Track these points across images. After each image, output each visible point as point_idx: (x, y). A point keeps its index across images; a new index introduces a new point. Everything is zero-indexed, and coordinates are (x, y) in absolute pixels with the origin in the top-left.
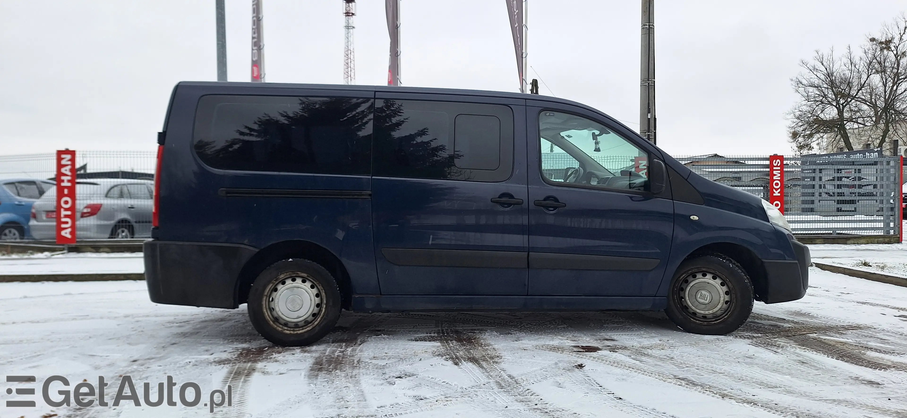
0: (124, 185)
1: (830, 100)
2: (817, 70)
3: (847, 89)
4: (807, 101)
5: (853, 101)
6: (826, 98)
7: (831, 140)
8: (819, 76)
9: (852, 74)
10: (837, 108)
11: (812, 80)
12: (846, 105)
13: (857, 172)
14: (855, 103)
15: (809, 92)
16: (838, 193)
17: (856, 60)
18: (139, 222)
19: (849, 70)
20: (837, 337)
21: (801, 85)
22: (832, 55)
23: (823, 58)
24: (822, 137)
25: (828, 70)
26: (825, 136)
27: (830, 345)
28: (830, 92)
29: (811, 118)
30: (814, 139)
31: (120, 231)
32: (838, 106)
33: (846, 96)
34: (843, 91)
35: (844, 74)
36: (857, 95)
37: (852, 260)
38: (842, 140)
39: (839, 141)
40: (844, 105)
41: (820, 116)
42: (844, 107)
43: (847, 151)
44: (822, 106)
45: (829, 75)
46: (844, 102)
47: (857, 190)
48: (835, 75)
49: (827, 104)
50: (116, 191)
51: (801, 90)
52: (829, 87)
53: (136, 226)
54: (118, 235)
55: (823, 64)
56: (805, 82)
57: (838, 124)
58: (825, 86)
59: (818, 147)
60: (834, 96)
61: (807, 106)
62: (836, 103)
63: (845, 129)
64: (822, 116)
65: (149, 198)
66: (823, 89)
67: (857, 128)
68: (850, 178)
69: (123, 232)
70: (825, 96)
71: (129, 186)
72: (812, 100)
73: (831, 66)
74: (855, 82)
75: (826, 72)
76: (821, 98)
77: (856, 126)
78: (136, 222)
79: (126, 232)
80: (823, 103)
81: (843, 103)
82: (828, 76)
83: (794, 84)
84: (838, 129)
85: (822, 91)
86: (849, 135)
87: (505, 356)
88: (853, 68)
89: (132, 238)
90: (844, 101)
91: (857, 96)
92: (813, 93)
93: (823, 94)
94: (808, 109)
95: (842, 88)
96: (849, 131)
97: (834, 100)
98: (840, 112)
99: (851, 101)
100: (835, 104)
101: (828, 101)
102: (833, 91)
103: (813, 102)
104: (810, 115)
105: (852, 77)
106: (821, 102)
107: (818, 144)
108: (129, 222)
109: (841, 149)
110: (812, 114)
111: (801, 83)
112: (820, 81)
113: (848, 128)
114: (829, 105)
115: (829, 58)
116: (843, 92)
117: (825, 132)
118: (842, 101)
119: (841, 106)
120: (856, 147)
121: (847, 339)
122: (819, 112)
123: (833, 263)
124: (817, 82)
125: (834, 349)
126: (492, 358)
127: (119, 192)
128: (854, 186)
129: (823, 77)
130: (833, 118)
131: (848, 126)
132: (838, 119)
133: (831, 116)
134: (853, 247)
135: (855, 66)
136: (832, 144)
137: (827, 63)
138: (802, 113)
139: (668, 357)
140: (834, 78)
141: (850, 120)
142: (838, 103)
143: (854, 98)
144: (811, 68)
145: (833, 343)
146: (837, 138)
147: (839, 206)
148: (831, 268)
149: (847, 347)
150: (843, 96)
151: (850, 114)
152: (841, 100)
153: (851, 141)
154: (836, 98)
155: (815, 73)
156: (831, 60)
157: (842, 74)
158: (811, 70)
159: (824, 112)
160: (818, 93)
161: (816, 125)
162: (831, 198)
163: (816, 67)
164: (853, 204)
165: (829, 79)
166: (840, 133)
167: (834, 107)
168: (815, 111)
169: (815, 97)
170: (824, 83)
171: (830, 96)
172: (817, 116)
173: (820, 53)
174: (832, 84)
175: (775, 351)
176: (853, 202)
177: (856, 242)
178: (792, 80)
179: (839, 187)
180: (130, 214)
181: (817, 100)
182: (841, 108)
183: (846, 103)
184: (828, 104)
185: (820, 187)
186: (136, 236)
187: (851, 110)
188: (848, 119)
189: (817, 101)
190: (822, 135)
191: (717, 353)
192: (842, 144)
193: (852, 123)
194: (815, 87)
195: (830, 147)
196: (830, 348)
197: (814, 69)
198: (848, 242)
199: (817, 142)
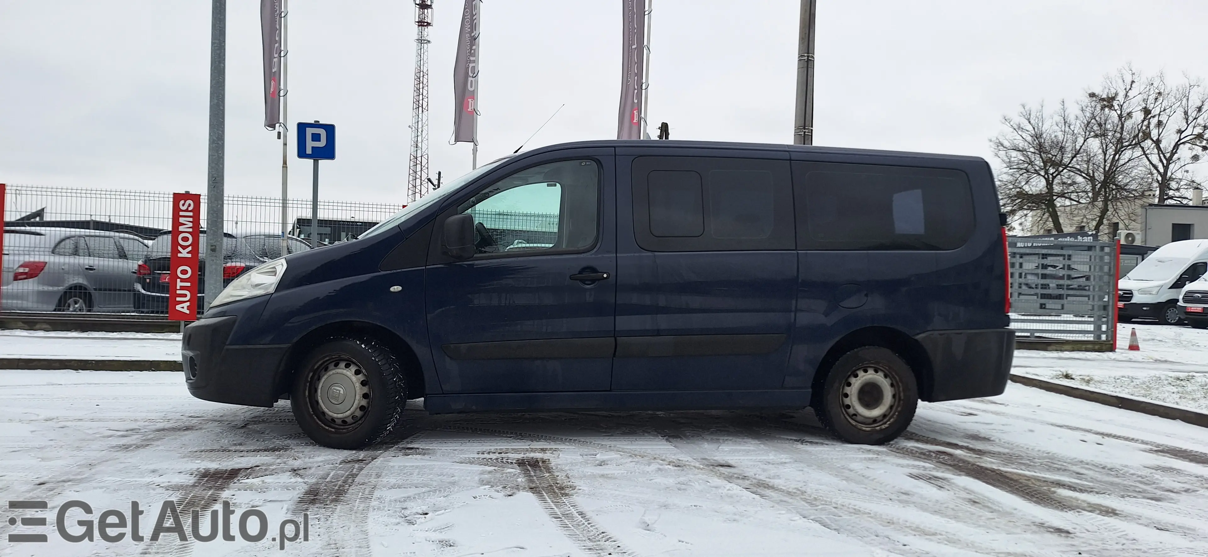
0: (80, 236)
1: (1037, 168)
2: (1022, 129)
3: (1058, 156)
4: (1008, 169)
5: (1065, 171)
6: (1032, 165)
7: (1036, 218)
8: (1024, 137)
9: (1066, 137)
10: (1045, 178)
11: (1015, 141)
12: (1057, 175)
13: (1066, 259)
14: (1068, 174)
15: (1011, 157)
16: (1042, 285)
17: (1071, 119)
18: (100, 290)
19: (1062, 131)
20: (1021, 470)
21: (1002, 147)
22: (1041, 111)
23: (1030, 115)
24: (1026, 215)
25: (1036, 130)
26: (1031, 214)
27: (1012, 479)
28: (1037, 159)
29: (1013, 190)
30: (1016, 218)
31: (71, 301)
32: (1046, 176)
33: (1057, 164)
34: (1054, 157)
35: (1055, 136)
36: (1069, 163)
37: (1050, 370)
38: (1050, 219)
39: (1046, 221)
40: (1054, 175)
41: (1024, 188)
42: (1054, 178)
43: (1056, 233)
44: (1027, 176)
45: (1038, 136)
46: (1055, 172)
47: (1066, 282)
48: (1045, 137)
49: (1033, 173)
50: (69, 244)
51: (1002, 153)
52: (1037, 152)
53: (95, 295)
54: (69, 306)
55: (1030, 122)
56: (1006, 144)
57: (1046, 200)
58: (1032, 150)
59: (1020, 228)
60: (1042, 164)
61: (1009, 175)
62: (1045, 172)
63: (1054, 206)
64: (1026, 188)
65: (117, 256)
66: (1029, 153)
67: (1068, 206)
68: (1058, 268)
69: (76, 303)
70: (1031, 163)
71: (87, 238)
72: (1015, 167)
73: (1040, 125)
74: (1069, 146)
75: (1033, 132)
76: (1026, 165)
77: (1068, 202)
78: (95, 289)
79: (80, 304)
80: (1028, 171)
81: (1053, 173)
82: (1036, 137)
83: (994, 146)
84: (1046, 205)
85: (1028, 156)
86: (1059, 214)
87: (580, 486)
88: (1067, 129)
89: (89, 311)
90: (1054, 170)
91: (1070, 165)
92: (1016, 159)
93: (1028, 161)
94: (1011, 178)
95: (1053, 154)
96: (1060, 208)
97: (1042, 169)
98: (1049, 184)
99: (1062, 171)
100: (1042, 173)
101: (1035, 170)
102: (1041, 157)
103: (1015, 170)
104: (1011, 187)
105: (1065, 140)
106: (1026, 170)
107: (1021, 224)
108: (85, 289)
109: (1049, 231)
110: (1014, 185)
111: (1002, 145)
112: (1026, 144)
113: (1058, 205)
114: (1036, 175)
115: (1038, 114)
116: (1053, 159)
117: (1030, 209)
118: (1052, 171)
119: (1051, 176)
120: (1067, 229)
121: (1035, 472)
122: (1023, 183)
123: (1027, 373)
124: (1022, 144)
125: (1016, 485)
126: (561, 488)
127: (72, 246)
128: (1062, 278)
129: (1029, 139)
130: (1041, 190)
131: (1059, 202)
132: (1047, 193)
133: (1038, 189)
134: (1055, 354)
135: (1069, 127)
136: (1037, 225)
137: (1035, 120)
138: (1001, 183)
139: (799, 490)
140: (1043, 141)
141: (1062, 195)
142: (1046, 172)
143: (1066, 166)
144: (1016, 127)
145: (1015, 477)
146: (1044, 217)
147: (1043, 301)
148: (1025, 380)
149: (1033, 483)
150: (1054, 164)
151: (1061, 188)
152: (1050, 168)
153: (1061, 221)
154: (1045, 166)
155: (1020, 133)
156: (1040, 117)
157: (1053, 136)
158: (1015, 129)
159: (1029, 183)
160: (1023, 159)
161: (1020, 200)
162: (1032, 291)
163: (1022, 126)
164: (1060, 299)
165: (1037, 142)
166: (1048, 211)
167: (1042, 178)
168: (1018, 181)
169: (1018, 164)
170: (1030, 146)
171: (1037, 163)
172: (1020, 188)
173: (1027, 108)
174: (1041, 149)
175: (940, 486)
176: (1060, 297)
177: (1058, 348)
178: (991, 141)
179: (1044, 276)
180: (86, 277)
181: (1022, 167)
182: (1051, 179)
183: (1057, 173)
184: (1035, 173)
185: (1020, 276)
186: (95, 309)
187: (1064, 183)
188: (1059, 193)
189: (1022, 169)
190: (1025, 212)
191: (864, 486)
192: (1050, 225)
193: (1063, 199)
194: (1020, 151)
195: (1035, 228)
196: (1012, 483)
197: (1019, 128)
198: (1049, 348)
199: (1019, 221)
